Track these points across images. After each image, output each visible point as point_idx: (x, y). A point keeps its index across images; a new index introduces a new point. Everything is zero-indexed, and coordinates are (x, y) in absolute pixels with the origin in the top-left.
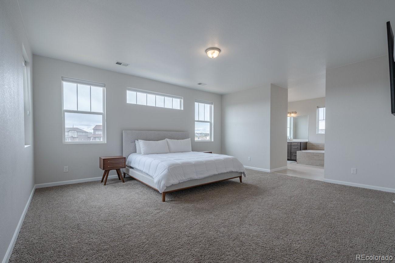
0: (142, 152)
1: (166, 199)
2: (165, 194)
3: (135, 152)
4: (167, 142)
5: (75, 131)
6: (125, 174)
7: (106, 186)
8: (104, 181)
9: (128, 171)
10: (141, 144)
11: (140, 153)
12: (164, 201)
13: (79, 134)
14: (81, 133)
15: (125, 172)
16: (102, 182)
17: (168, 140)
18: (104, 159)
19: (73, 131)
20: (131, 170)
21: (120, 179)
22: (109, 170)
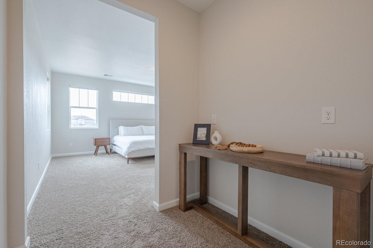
0: (122, 134)
1: (130, 162)
2: (129, 159)
3: (118, 134)
4: (142, 128)
5: (83, 119)
6: (111, 150)
7: (97, 156)
8: (96, 153)
9: (112, 147)
10: (121, 129)
11: (121, 135)
12: (128, 163)
13: (87, 121)
14: (89, 120)
15: (111, 148)
16: (95, 154)
17: (142, 126)
18: (95, 139)
19: (82, 119)
20: (114, 146)
21: (107, 153)
22: (99, 146)
